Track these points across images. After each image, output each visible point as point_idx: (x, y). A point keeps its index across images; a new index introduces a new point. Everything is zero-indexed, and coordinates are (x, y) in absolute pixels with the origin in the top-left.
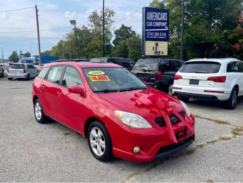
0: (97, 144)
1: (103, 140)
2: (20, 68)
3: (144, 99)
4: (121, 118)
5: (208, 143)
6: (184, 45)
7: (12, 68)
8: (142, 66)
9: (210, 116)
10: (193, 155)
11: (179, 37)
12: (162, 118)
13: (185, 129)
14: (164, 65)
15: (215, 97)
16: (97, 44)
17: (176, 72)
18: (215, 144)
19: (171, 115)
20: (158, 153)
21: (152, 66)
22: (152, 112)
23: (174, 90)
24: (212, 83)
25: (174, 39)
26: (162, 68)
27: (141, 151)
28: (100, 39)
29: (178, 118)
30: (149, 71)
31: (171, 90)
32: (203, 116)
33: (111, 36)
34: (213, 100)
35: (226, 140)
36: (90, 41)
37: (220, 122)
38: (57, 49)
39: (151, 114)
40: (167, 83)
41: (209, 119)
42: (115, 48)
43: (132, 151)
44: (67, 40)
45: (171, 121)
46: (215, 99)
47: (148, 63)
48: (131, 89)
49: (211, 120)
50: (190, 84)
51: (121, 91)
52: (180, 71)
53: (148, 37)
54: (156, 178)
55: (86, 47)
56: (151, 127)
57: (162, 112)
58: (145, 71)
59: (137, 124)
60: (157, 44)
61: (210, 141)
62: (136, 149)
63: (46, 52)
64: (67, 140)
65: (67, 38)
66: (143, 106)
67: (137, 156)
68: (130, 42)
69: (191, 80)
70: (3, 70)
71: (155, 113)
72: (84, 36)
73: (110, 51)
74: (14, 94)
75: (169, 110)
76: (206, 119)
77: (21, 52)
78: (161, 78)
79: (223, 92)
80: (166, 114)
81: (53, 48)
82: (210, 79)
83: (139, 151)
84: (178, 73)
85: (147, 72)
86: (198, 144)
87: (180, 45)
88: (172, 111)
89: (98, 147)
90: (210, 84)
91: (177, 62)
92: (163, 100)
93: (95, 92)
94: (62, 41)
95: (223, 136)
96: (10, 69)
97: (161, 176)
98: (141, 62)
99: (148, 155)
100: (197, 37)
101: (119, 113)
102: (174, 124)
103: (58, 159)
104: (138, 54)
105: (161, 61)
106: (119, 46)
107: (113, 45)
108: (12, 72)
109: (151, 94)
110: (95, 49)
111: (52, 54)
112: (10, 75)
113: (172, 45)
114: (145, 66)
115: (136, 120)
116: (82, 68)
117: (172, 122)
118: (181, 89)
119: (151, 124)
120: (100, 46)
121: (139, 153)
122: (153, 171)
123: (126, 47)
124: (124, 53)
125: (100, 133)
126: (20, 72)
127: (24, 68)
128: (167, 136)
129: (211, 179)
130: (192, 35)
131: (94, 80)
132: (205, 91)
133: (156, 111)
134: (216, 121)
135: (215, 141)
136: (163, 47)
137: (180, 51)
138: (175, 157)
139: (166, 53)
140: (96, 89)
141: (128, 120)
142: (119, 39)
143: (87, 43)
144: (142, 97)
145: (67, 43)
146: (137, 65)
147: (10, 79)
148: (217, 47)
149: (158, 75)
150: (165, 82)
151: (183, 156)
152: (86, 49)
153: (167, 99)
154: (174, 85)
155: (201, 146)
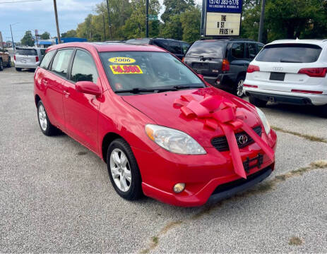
0: (120, 174)
1: (128, 169)
2: (31, 54)
3: (196, 104)
4: (156, 137)
5: (294, 172)
6: (264, 21)
7: (20, 54)
8: (199, 51)
9: (298, 128)
10: (269, 192)
11: (258, 9)
12: (224, 137)
13: (260, 155)
14: (233, 50)
15: (307, 100)
16: (139, 20)
17: (251, 61)
18: (305, 174)
19: (239, 132)
20: (213, 194)
21: (214, 52)
22: (206, 127)
23: (245, 89)
24: (306, 77)
25: (250, 11)
26: (230, 55)
27: (186, 191)
28: (143, 12)
29: (249, 137)
30: (210, 59)
31: (241, 88)
32: (287, 128)
33: (159, 8)
34: (304, 104)
35: (321, 167)
36: (129, 16)
37: (312, 139)
38: (85, 27)
39: (206, 131)
40: (236, 77)
41: (295, 134)
42: (164, 26)
43: (172, 190)
44: (97, 14)
45: (238, 142)
46: (308, 103)
47: (209, 47)
48: (177, 89)
49: (299, 135)
50: (271, 79)
51: (161, 91)
52: (257, 60)
53: (210, 6)
54: (208, 232)
55: (124, 24)
56: (203, 152)
57: (225, 128)
58: (204, 59)
59: (181, 147)
60: (224, 18)
61: (297, 169)
62: (179, 187)
63: (70, 32)
64: (81, 163)
65: (98, 12)
66: (192, 117)
67: (179, 198)
68: (186, 16)
69: (272, 73)
70: (10, 57)
71: (212, 129)
72: (120, 8)
73: (158, 31)
74: (19, 91)
75: (235, 124)
76: (291, 133)
77: (36, 31)
78: (227, 70)
79: (320, 93)
80: (231, 131)
81: (79, 26)
82: (302, 72)
83: (183, 190)
84: (254, 63)
85: (206, 61)
86: (277, 174)
87: (258, 21)
88: (241, 126)
89: (122, 178)
90: (302, 80)
91: (253, 45)
92: (227, 107)
93: (116, 92)
94: (90, 16)
95: (317, 162)
96: (17, 56)
97: (216, 229)
98: (198, 45)
99: (197, 196)
100: (285, 9)
101: (153, 129)
102: (242, 147)
103: (62, 194)
104: (197, 34)
105: (229, 43)
106: (170, 23)
107: (161, 21)
108: (21, 60)
109: (209, 97)
110: (136, 28)
111: (78, 36)
112: (18, 63)
113: (247, 21)
114: (205, 52)
115: (179, 141)
116: (100, 53)
117: (239, 144)
118: (256, 87)
119: (205, 148)
120: (142, 23)
121: (182, 193)
122: (205, 219)
123: (180, 24)
124: (178, 33)
125: (124, 158)
126: (32, 60)
127: (36, 54)
128: (230, 166)
129: (297, 235)
130: (277, 5)
131: (117, 73)
132: (293, 91)
133: (214, 125)
134: (307, 137)
135: (304, 170)
136: (233, 23)
137: (257, 31)
138: (240, 196)
139: (236, 32)
140: (119, 87)
141: (167, 140)
142: (170, 11)
143: (126, 19)
144: (192, 102)
145: (98, 19)
146: (192, 49)
147: (19, 70)
148: (312, 25)
149: (223, 65)
150: (232, 75)
151: (253, 193)
152: (123, 27)
153: (234, 105)
154: (247, 81)
155: (283, 178)
